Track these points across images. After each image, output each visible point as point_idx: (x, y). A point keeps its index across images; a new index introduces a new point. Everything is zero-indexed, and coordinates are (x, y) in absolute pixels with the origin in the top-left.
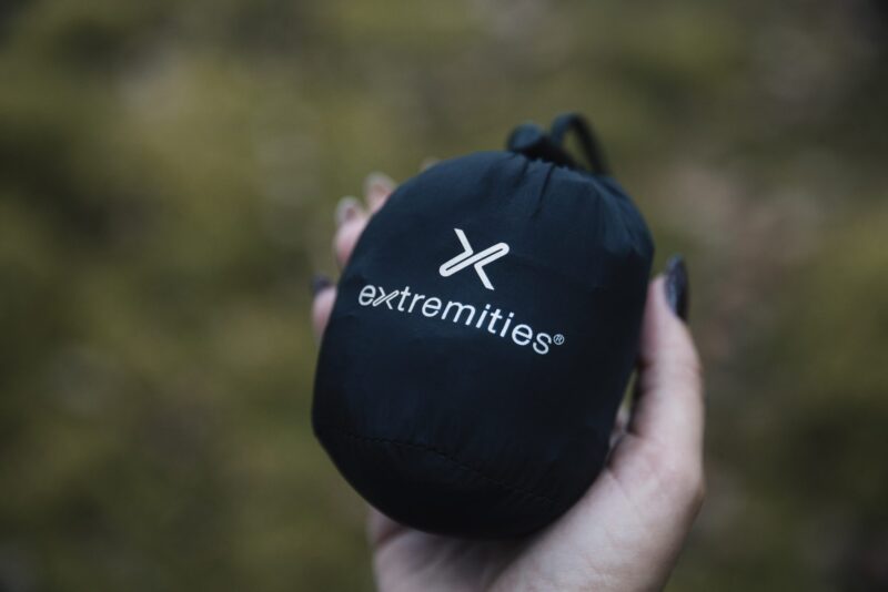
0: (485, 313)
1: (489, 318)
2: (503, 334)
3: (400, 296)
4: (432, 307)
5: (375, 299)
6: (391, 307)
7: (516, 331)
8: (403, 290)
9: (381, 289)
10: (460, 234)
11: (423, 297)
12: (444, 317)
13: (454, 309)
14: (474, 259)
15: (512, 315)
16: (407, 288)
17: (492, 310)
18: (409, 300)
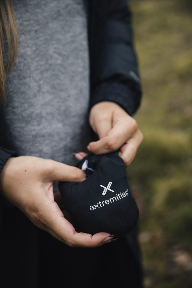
0: (117, 196)
1: (118, 197)
2: (122, 197)
3: (99, 204)
4: (107, 202)
5: (94, 208)
6: (99, 207)
7: (123, 195)
8: (99, 203)
9: (94, 205)
10: (101, 186)
11: (104, 201)
12: (111, 202)
13: (112, 200)
14: (107, 189)
15: (120, 193)
16: (99, 202)
17: (117, 195)
18: (102, 204)
